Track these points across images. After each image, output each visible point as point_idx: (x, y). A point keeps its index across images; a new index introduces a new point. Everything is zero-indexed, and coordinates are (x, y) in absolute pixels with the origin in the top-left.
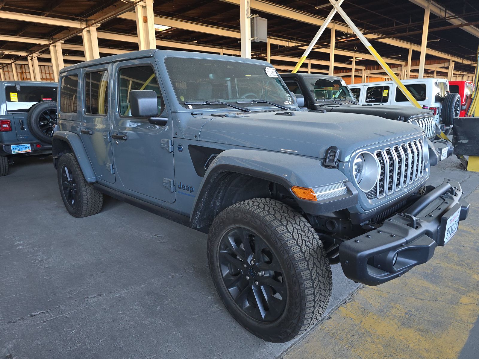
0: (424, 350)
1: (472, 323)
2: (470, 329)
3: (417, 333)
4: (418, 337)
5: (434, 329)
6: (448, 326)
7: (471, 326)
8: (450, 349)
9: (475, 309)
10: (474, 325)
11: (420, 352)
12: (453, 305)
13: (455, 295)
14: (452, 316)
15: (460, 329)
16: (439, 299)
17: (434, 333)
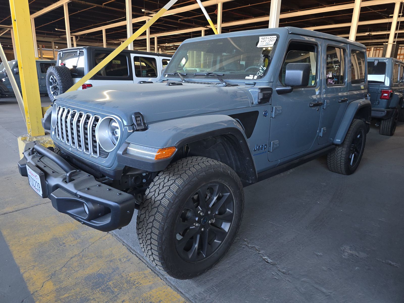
0: (30, 239)
1: (23, 273)
2: (21, 268)
3: (43, 241)
4: (40, 241)
5: (39, 250)
6: (35, 258)
7: (22, 271)
8: (19, 249)
9: (34, 286)
10: (21, 273)
11: (30, 237)
12: (50, 273)
13: (61, 283)
14: (40, 266)
15: (26, 263)
16: (64, 269)
17: (36, 249)
